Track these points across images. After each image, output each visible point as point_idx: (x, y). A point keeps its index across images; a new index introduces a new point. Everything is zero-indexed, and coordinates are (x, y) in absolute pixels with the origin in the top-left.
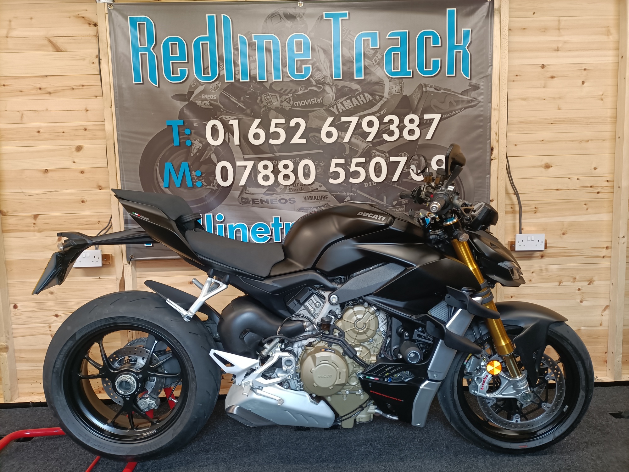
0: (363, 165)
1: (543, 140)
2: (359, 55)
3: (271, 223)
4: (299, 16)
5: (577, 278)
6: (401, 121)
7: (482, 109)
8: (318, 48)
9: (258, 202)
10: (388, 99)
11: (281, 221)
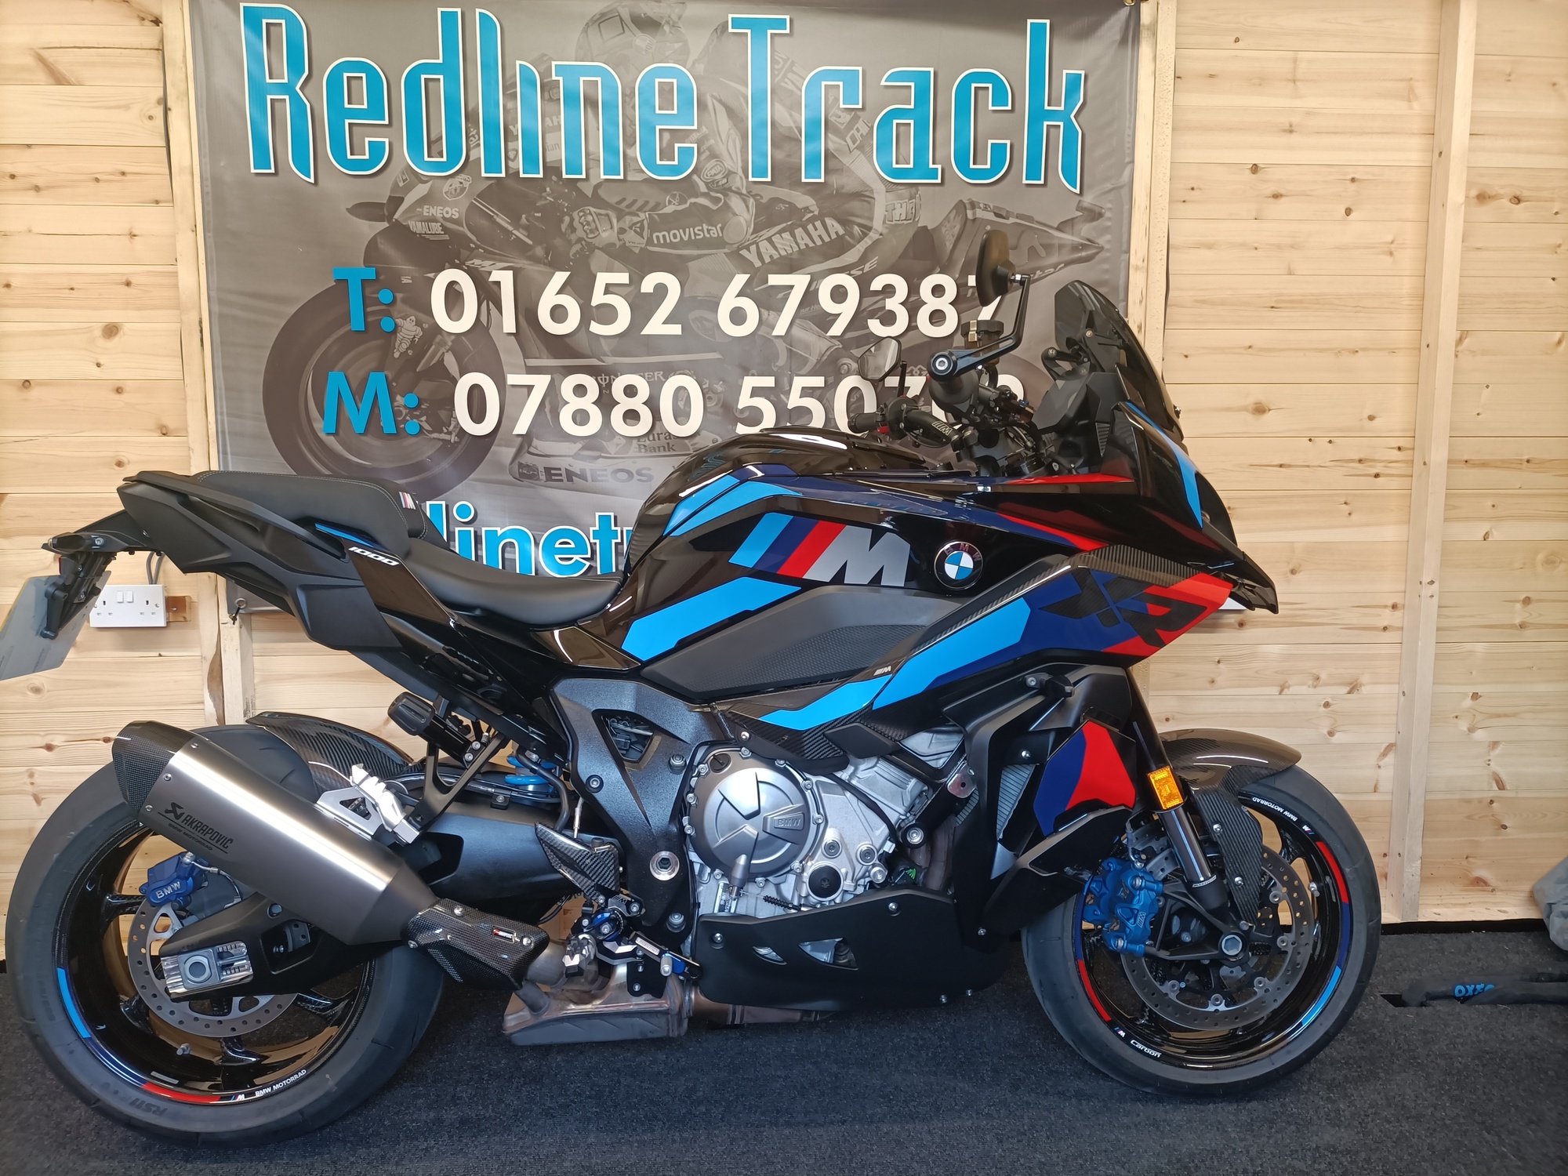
0: (818, 393)
1: (1250, 347)
2: (813, 123)
3: (592, 529)
4: (668, 22)
5: (1323, 676)
6: (914, 289)
7: (1106, 266)
8: (714, 101)
9: (561, 475)
10: (881, 234)
11: (616, 525)
